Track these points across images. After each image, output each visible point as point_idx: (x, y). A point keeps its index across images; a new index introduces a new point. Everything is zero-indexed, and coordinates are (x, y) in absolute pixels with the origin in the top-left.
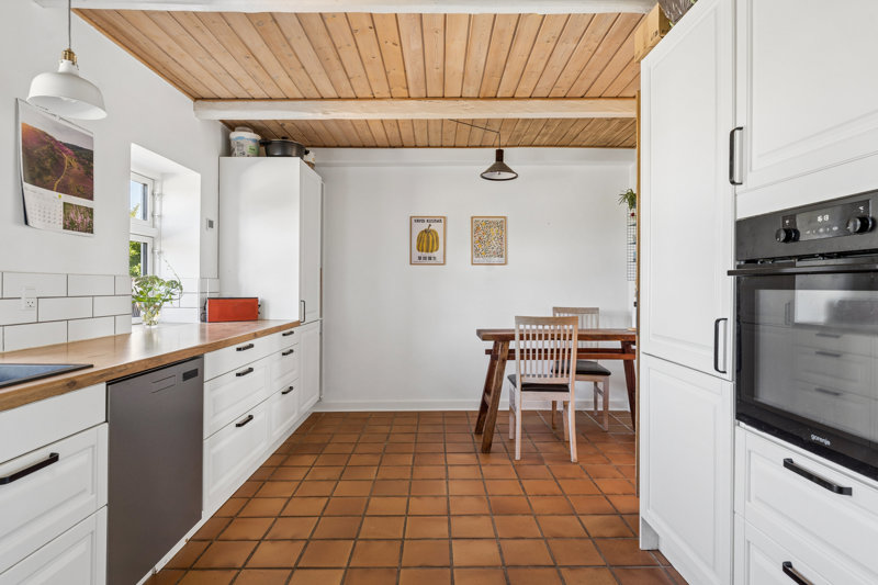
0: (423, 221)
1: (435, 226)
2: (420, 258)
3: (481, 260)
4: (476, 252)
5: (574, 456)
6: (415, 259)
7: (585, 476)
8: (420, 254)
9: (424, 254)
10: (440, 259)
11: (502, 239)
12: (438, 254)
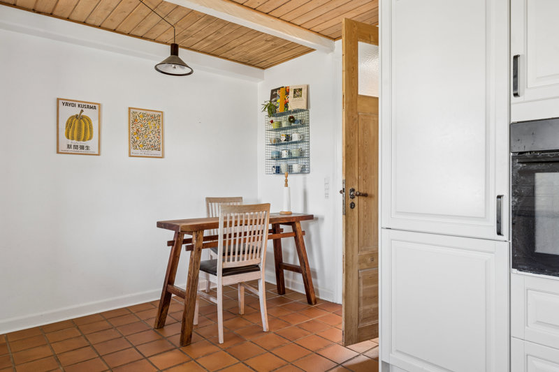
0: (74, 105)
1: (87, 112)
2: (69, 146)
3: (138, 152)
4: (133, 144)
5: (265, 326)
6: (63, 147)
7: (287, 341)
8: (70, 142)
9: (75, 142)
10: (94, 149)
11: (159, 133)
12: (92, 144)
